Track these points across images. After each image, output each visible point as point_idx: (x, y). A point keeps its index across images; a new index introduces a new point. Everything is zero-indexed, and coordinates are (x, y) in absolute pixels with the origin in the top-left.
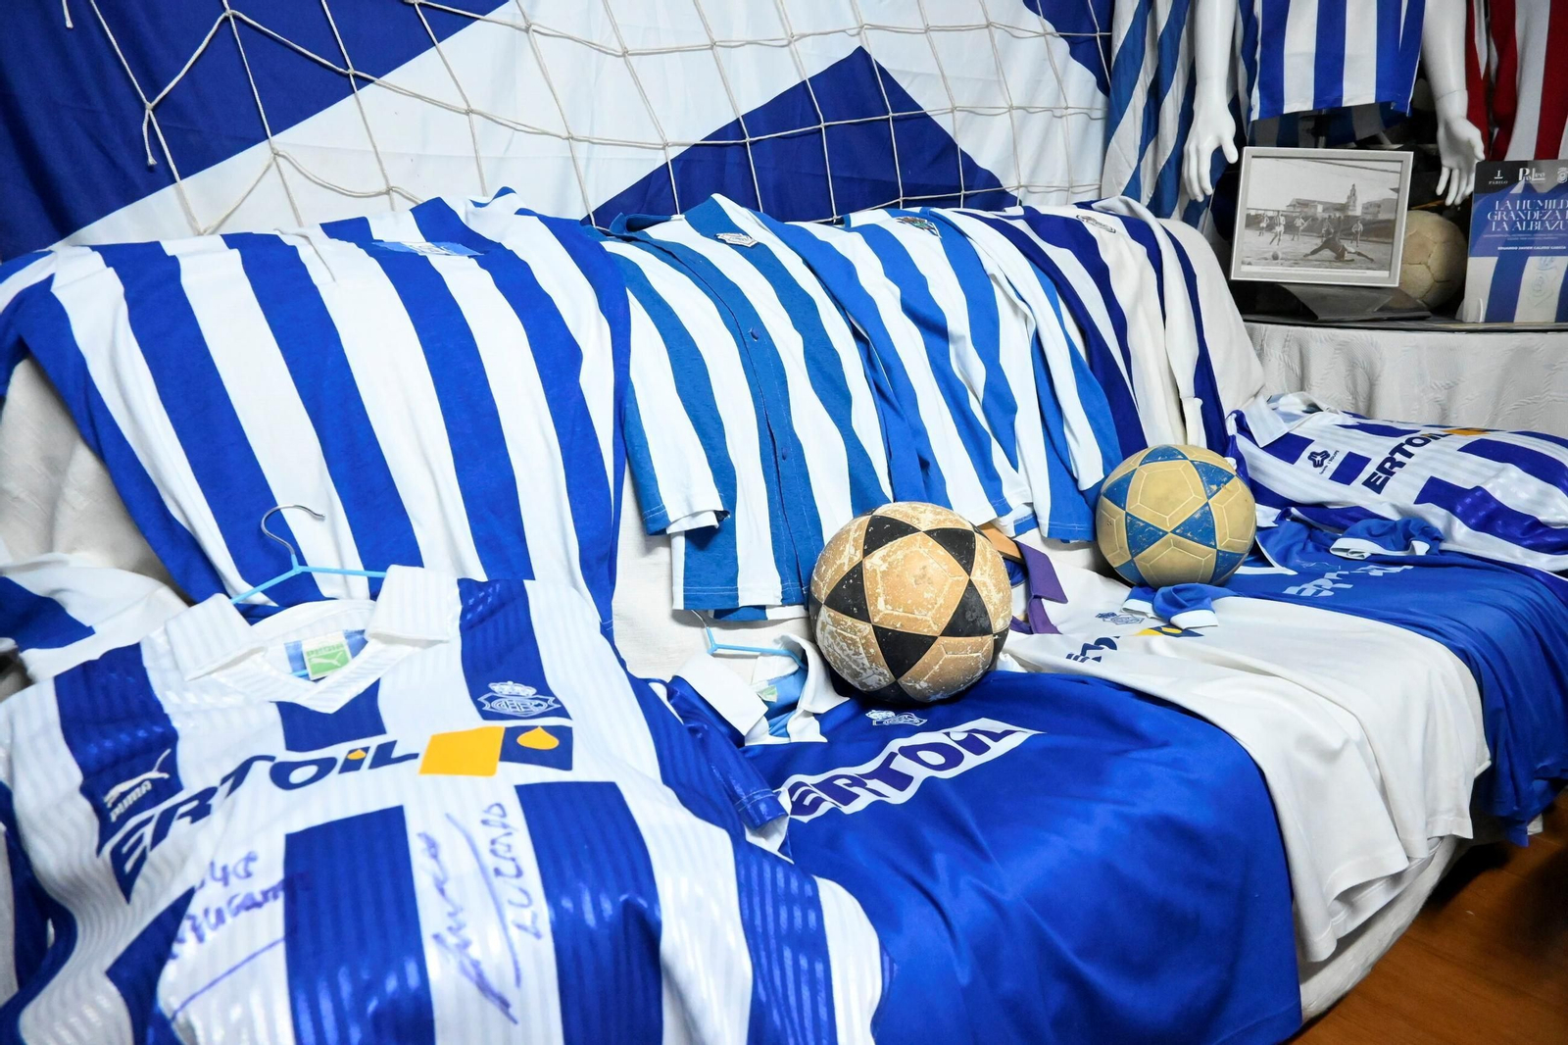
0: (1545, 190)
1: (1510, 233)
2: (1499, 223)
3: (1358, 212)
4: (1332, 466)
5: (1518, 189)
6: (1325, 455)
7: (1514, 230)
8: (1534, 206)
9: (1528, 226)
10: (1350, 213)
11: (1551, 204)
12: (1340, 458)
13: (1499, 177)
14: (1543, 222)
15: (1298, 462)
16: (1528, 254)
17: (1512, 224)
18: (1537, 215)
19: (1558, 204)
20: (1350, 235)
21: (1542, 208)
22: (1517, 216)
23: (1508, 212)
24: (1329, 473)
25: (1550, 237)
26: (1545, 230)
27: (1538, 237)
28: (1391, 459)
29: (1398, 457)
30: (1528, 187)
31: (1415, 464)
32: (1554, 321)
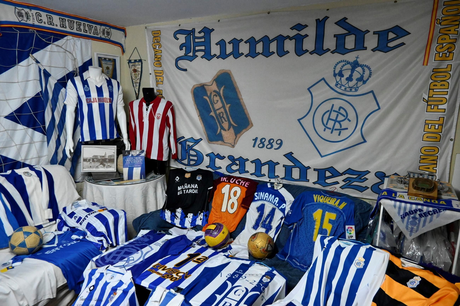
0: (135, 155)
1: (130, 163)
2: (128, 162)
3: (107, 157)
4: (77, 219)
5: (130, 155)
6: (76, 217)
7: (131, 163)
8: (134, 158)
9: (133, 162)
10: (105, 158)
11: (136, 158)
12: (78, 217)
13: (127, 153)
14: (136, 161)
15: (72, 218)
16: (133, 167)
17: (130, 162)
18: (134, 160)
19: (138, 158)
20: (106, 162)
21: (135, 159)
22: (131, 160)
23: (129, 160)
24: (76, 221)
25: (137, 164)
26: (136, 163)
27: (135, 164)
28: (85, 218)
29: (86, 218)
30: (132, 155)
31: (87, 219)
32: (140, 179)
